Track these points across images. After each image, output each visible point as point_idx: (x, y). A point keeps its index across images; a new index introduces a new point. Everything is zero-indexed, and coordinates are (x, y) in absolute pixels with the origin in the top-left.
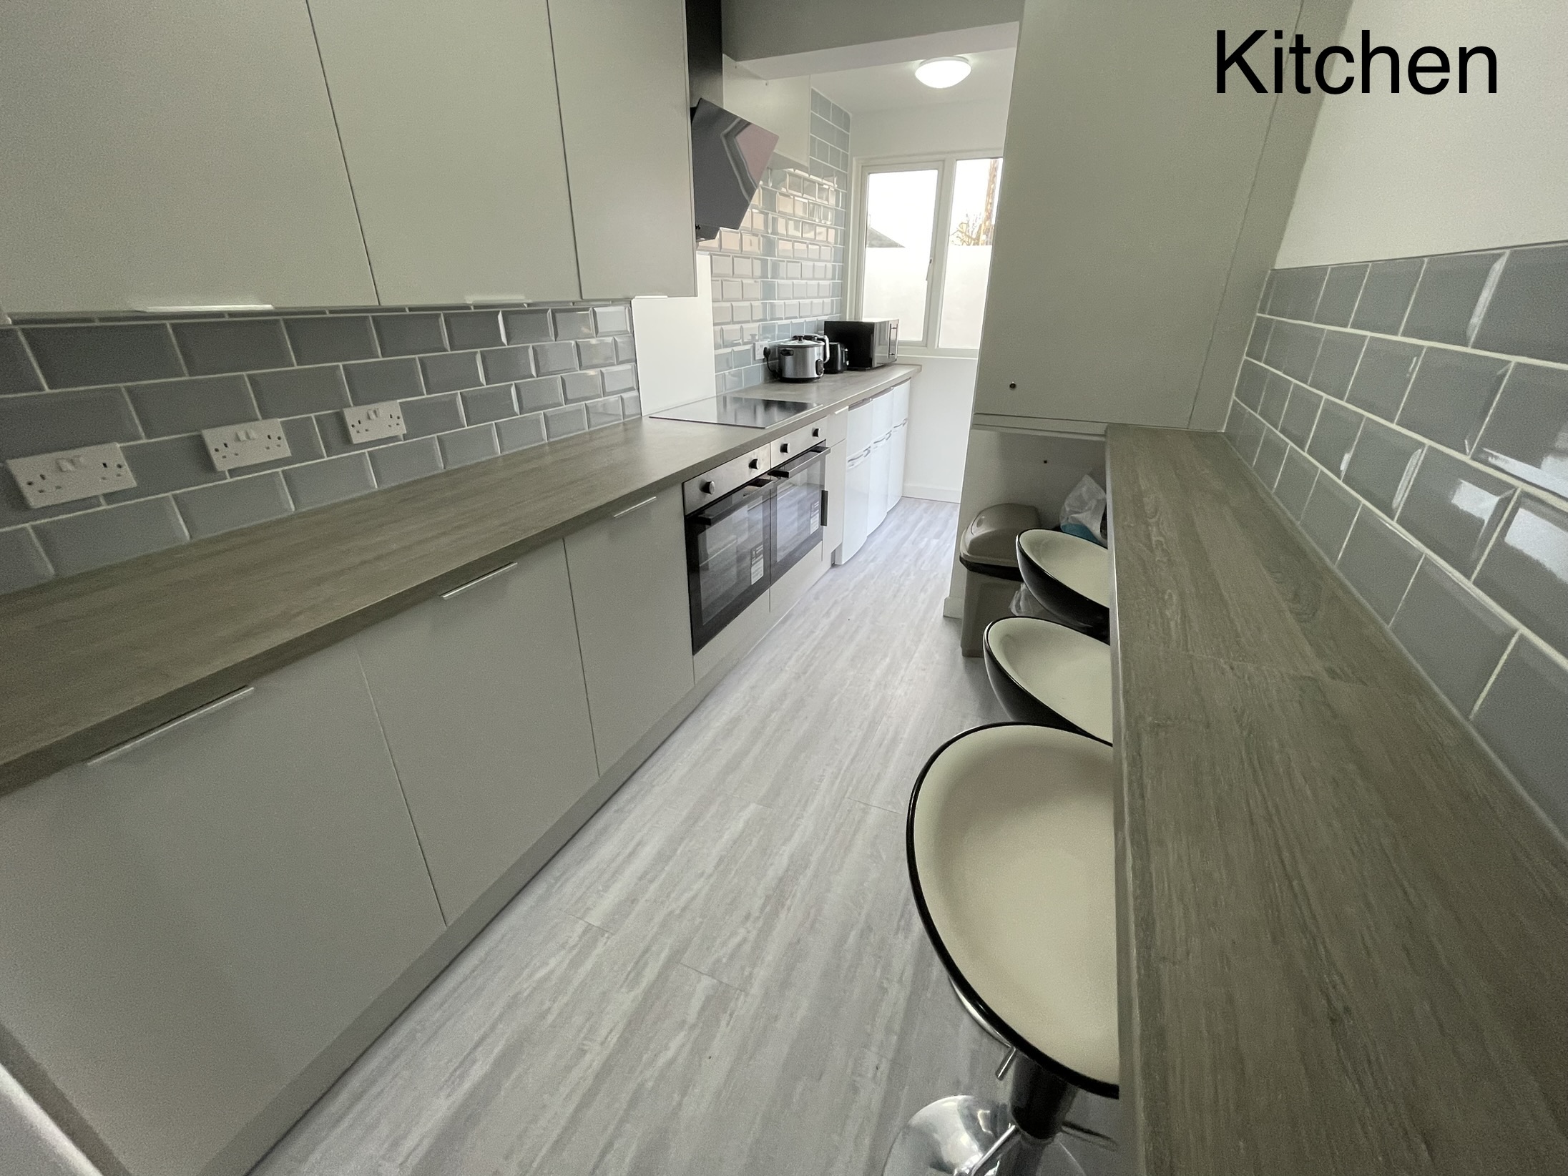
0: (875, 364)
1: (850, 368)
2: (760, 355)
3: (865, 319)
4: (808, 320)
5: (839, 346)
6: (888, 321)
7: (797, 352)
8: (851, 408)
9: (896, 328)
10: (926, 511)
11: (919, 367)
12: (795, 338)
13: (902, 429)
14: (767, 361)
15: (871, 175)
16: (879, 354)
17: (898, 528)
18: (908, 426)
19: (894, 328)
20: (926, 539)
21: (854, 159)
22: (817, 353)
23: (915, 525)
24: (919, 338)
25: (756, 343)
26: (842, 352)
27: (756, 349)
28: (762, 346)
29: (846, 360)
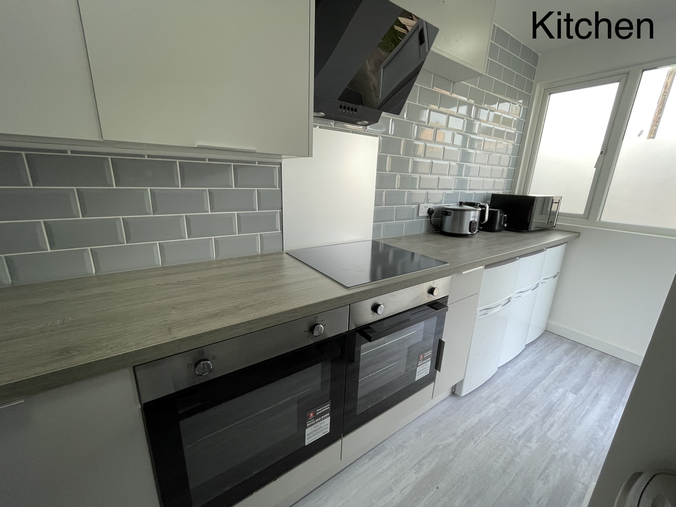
0: (533, 227)
1: (507, 229)
2: (424, 212)
3: (531, 195)
4: (477, 192)
5: (499, 212)
6: (552, 197)
7: (459, 214)
8: (487, 267)
9: (558, 203)
10: (566, 353)
11: (577, 234)
12: (461, 204)
13: (551, 283)
14: (430, 218)
15: (551, 95)
16: (536, 219)
17: (534, 364)
18: (559, 278)
19: (556, 203)
20: (561, 390)
21: (538, 85)
22: (473, 215)
23: (552, 367)
24: (581, 211)
25: (420, 204)
26: (501, 217)
27: (420, 209)
28: (426, 207)
29: (505, 223)
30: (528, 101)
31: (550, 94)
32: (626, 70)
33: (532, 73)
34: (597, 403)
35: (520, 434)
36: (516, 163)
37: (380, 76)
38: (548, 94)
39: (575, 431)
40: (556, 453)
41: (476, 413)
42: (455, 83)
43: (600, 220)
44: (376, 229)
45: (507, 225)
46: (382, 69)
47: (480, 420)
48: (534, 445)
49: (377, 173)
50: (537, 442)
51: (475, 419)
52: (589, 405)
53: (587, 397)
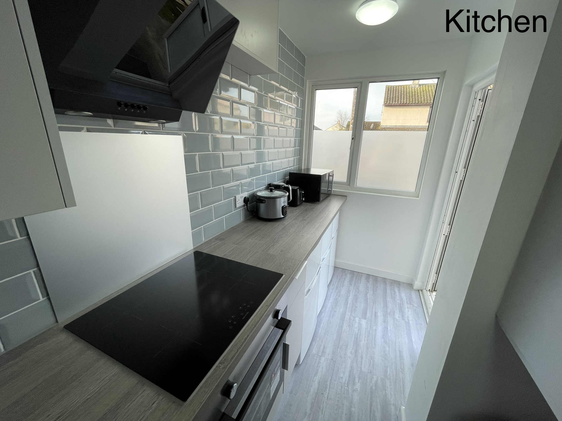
0: (321, 199)
2: (240, 203)
5: (298, 190)
7: (271, 201)
9: (333, 176)
11: (345, 197)
19: (331, 176)
21: (307, 81)
24: (345, 179)
25: (237, 196)
26: (300, 194)
27: (237, 200)
28: (242, 197)
29: (303, 198)
30: (302, 93)
31: (316, 90)
32: (360, 80)
33: (302, 71)
34: (377, 321)
35: (347, 380)
36: (301, 143)
37: (164, 46)
38: (315, 90)
39: (375, 355)
40: (372, 385)
41: (314, 376)
42: (251, 75)
43: (356, 186)
44: (195, 236)
45: (304, 199)
46: (166, 40)
47: (319, 383)
48: (358, 386)
49: (186, 176)
50: (359, 381)
51: (315, 385)
52: (374, 325)
53: (371, 318)
